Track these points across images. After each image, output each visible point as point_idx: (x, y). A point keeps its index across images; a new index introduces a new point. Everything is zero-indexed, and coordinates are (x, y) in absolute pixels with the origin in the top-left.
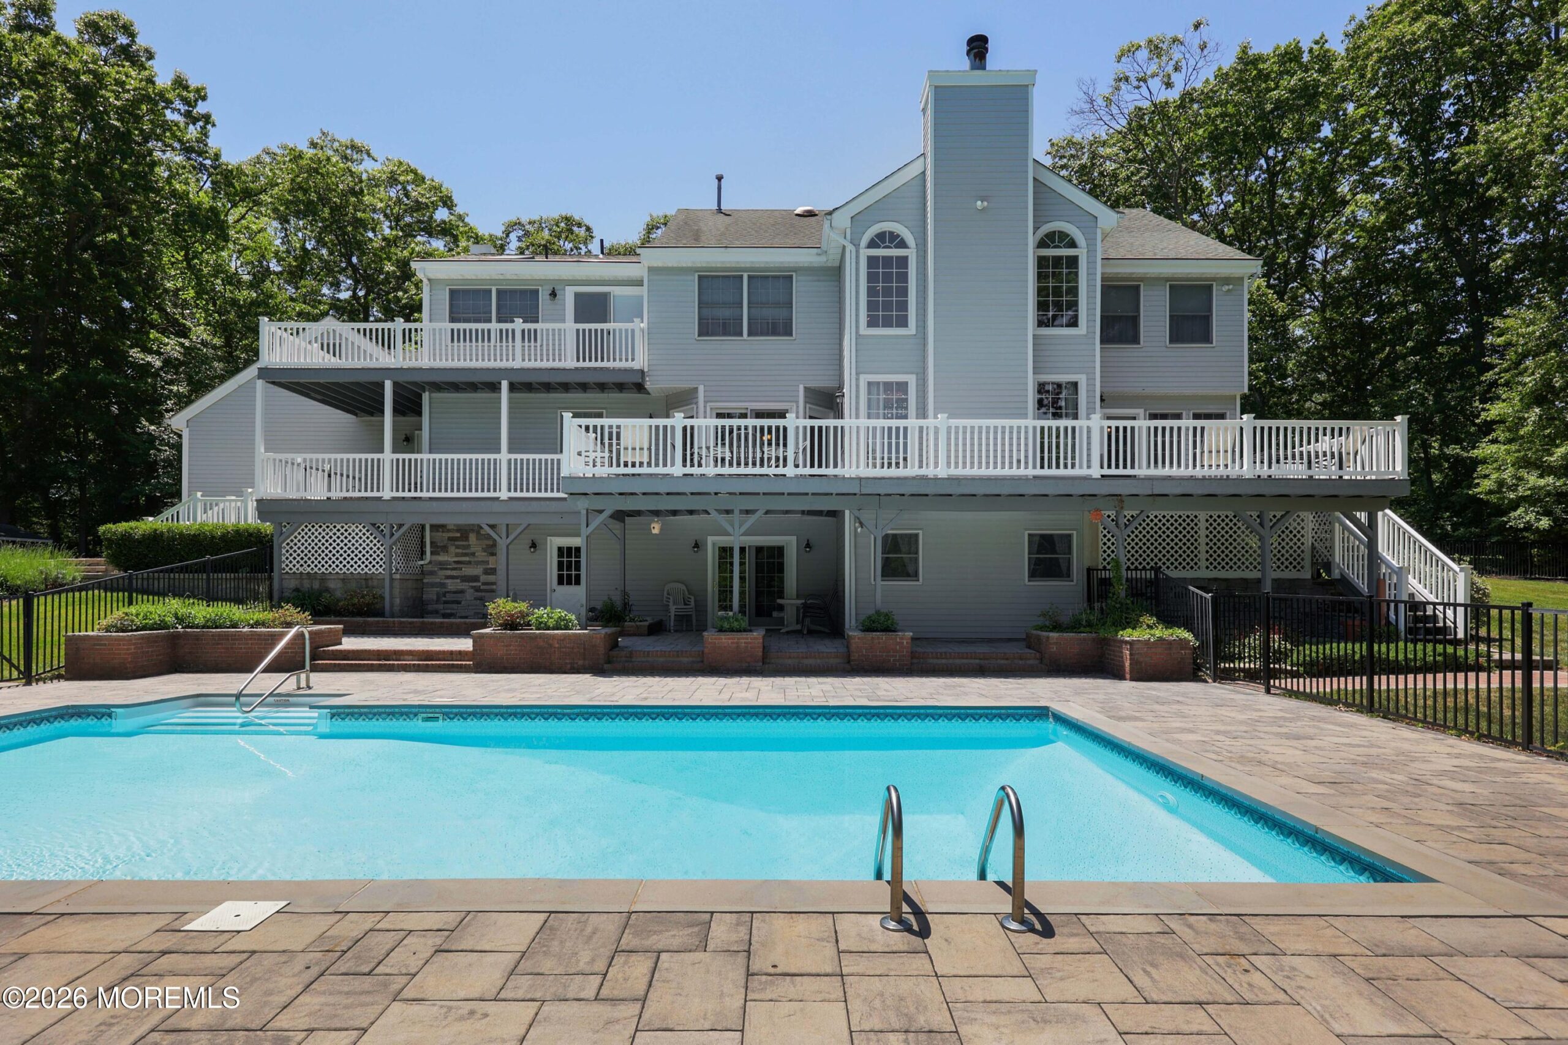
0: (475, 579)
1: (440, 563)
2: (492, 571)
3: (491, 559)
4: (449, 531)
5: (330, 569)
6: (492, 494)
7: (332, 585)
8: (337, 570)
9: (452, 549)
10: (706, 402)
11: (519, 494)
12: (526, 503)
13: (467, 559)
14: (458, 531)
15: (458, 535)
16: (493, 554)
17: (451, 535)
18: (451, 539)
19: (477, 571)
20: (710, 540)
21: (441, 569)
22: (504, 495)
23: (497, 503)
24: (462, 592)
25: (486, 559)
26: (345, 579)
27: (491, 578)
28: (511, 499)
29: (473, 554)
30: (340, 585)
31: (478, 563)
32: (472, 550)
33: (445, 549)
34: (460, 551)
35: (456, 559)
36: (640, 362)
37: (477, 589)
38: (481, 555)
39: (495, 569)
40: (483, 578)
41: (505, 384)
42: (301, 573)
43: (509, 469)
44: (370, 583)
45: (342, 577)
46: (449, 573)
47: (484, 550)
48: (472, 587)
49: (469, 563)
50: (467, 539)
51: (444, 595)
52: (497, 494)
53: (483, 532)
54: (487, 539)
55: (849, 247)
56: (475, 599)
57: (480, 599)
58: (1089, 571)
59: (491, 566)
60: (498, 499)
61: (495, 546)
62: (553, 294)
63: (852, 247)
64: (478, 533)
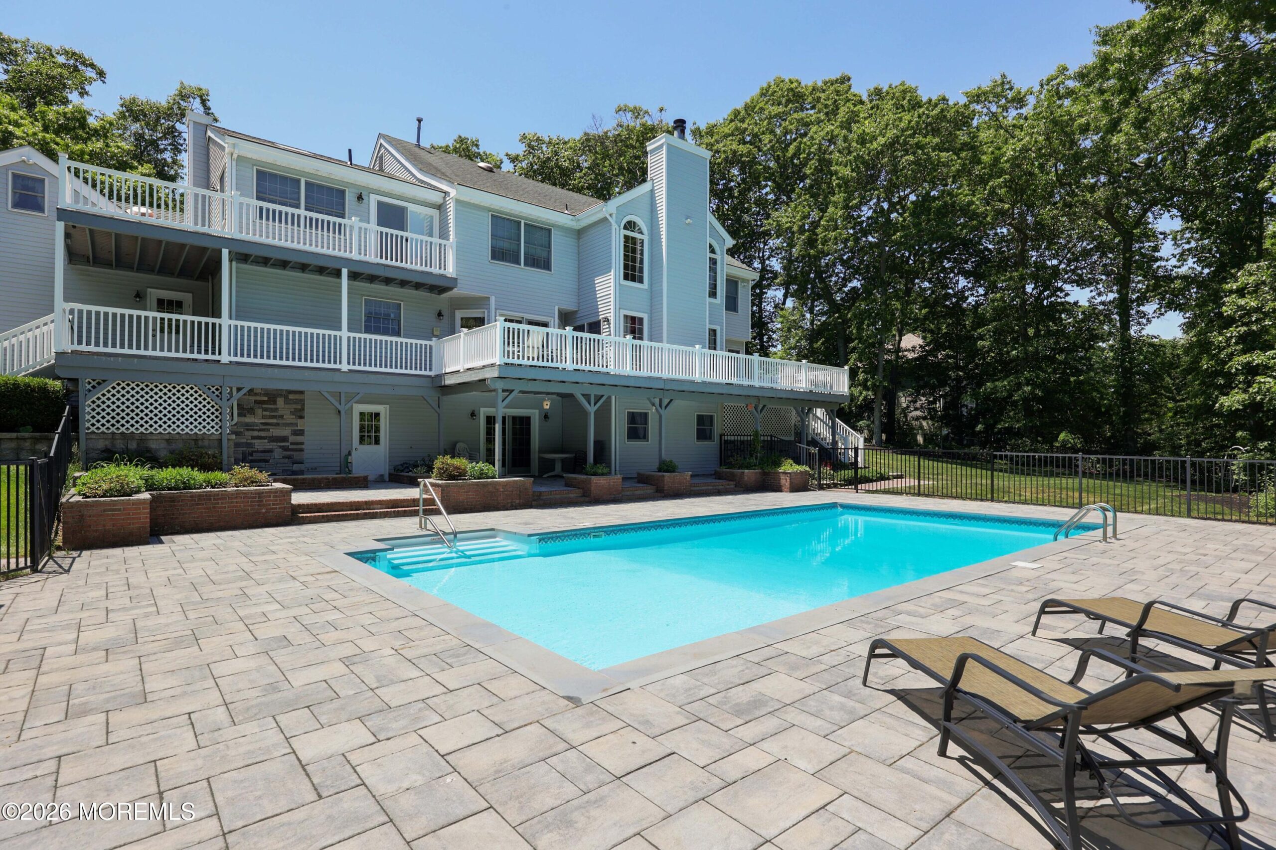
0: (284, 439)
1: (247, 424)
2: (301, 433)
3: (299, 421)
4: (256, 394)
5: (151, 430)
6: (332, 366)
7: (153, 445)
8: (160, 430)
9: (259, 412)
10: (496, 309)
11: (357, 368)
12: (365, 375)
13: (274, 421)
14: (265, 395)
15: (266, 399)
16: (302, 417)
17: (258, 398)
18: (256, 402)
19: (286, 432)
20: (482, 410)
21: (248, 430)
22: (345, 367)
23: (337, 374)
24: (270, 451)
25: (294, 421)
26: (170, 440)
27: (299, 439)
28: (351, 371)
29: (282, 417)
30: (163, 445)
31: (286, 425)
32: (280, 413)
33: (251, 411)
34: (267, 413)
35: (263, 421)
36: (451, 270)
37: (285, 449)
38: (289, 418)
39: (303, 430)
40: (292, 439)
41: (345, 272)
42: (113, 433)
43: (349, 345)
44: (200, 443)
45: (167, 437)
46: (255, 433)
47: (292, 413)
48: (280, 447)
49: (277, 424)
50: (275, 402)
51: (251, 454)
52: (337, 366)
53: (291, 397)
54: (295, 403)
55: (614, 226)
56: (283, 457)
57: (289, 457)
58: (721, 436)
59: (299, 428)
60: (339, 370)
61: (304, 409)
62: (360, 198)
63: (616, 226)
64: (286, 397)
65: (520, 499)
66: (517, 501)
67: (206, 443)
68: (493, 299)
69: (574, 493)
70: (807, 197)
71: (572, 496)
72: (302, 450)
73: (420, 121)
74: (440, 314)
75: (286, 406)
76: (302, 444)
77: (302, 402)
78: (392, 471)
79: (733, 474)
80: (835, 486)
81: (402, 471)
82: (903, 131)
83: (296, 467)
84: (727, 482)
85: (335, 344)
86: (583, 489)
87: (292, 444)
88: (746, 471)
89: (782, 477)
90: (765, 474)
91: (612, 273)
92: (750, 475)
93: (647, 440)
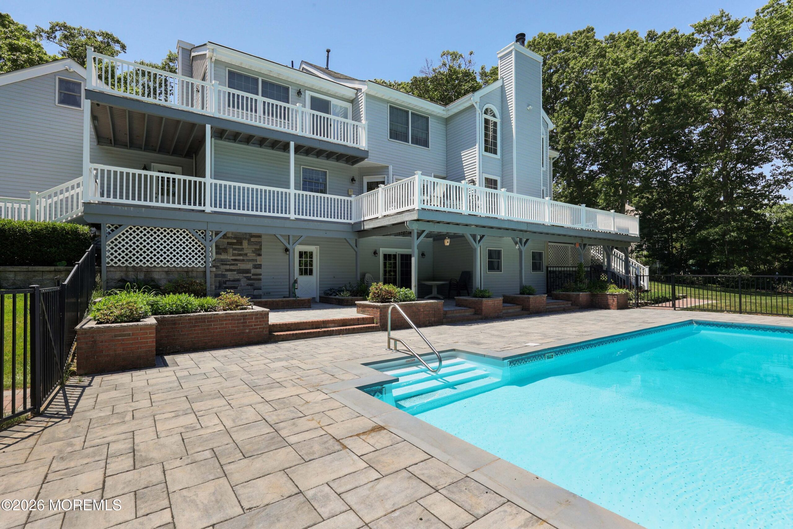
0: (248, 271)
1: (222, 260)
2: (259, 266)
3: (258, 258)
4: (228, 238)
5: (155, 264)
6: (284, 215)
7: (156, 276)
8: (161, 264)
9: (230, 251)
10: (393, 175)
11: (300, 217)
12: (306, 223)
13: (241, 258)
14: (235, 238)
15: (235, 241)
16: (260, 255)
17: (230, 241)
18: (228, 243)
19: (249, 266)
20: (381, 249)
21: (223, 264)
22: (292, 216)
23: (288, 221)
24: (238, 280)
25: (255, 258)
26: (168, 272)
27: (258, 271)
28: (296, 219)
29: (246, 255)
30: (163, 276)
31: (249, 261)
32: (245, 252)
33: (225, 250)
34: (236, 252)
35: (234, 258)
36: (363, 144)
37: (249, 279)
38: (251, 256)
39: (261, 265)
40: (253, 271)
41: (292, 144)
42: (127, 267)
43: (295, 199)
44: (190, 273)
45: (166, 269)
46: (228, 267)
47: (253, 252)
48: (245, 277)
49: (243, 260)
50: (241, 244)
51: (225, 283)
52: (287, 216)
53: (252, 240)
54: (255, 244)
55: (478, 111)
56: (247, 285)
57: (251, 285)
58: (547, 267)
59: (258, 263)
60: (288, 218)
61: (261, 249)
62: (299, 93)
63: (480, 112)
64: (249, 240)
65: (435, 317)
66: (433, 319)
67: (195, 274)
68: (391, 168)
69: (468, 312)
70: (567, 108)
71: (467, 314)
72: (260, 280)
73: (328, 51)
74: (353, 180)
75: (249, 247)
76: (260, 275)
77: (260, 243)
78: (323, 295)
79: (568, 296)
80: (646, 304)
81: (331, 295)
82: (651, 52)
83: (256, 292)
84: (565, 302)
85: (286, 198)
86: (474, 308)
87: (253, 275)
88: (581, 293)
89: (610, 298)
90: (593, 295)
91: (477, 146)
92: (583, 296)
93: (501, 271)
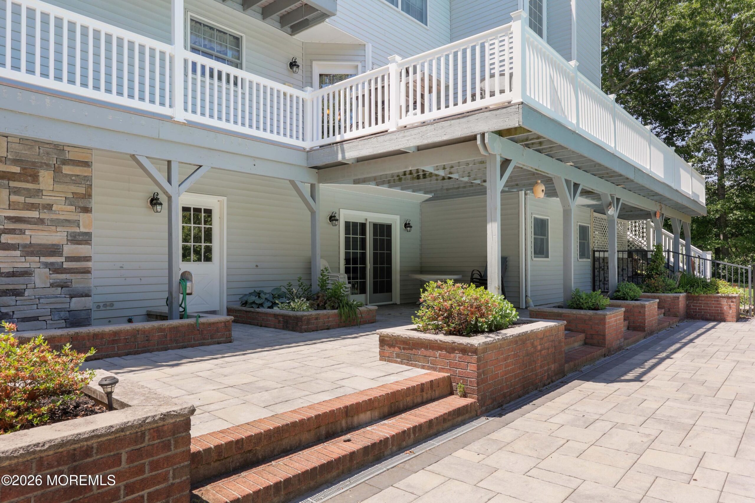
0: (53, 250)
2: (85, 239)
3: (83, 217)
6: (156, 108)
9: (4, 195)
11: (198, 119)
12: (212, 134)
13: (34, 215)
14: (17, 159)
15: (16, 170)
16: (87, 210)
19: (57, 236)
20: (341, 213)
22: (179, 115)
23: (167, 124)
24: (26, 273)
25: (73, 217)
27: (82, 250)
28: (190, 124)
29: (49, 207)
31: (57, 223)
32: (45, 200)
34: (20, 199)
35: (12, 214)
37: (57, 269)
38: (64, 210)
39: (89, 234)
40: (69, 250)
47: (69, 201)
48: (47, 265)
49: (40, 222)
50: (34, 178)
52: (165, 111)
53: (67, 170)
54: (75, 183)
56: (52, 285)
57: (63, 285)
58: (593, 252)
59: (82, 230)
60: (169, 119)
61: (90, 196)
64: (57, 171)
68: (369, 49)
72: (87, 271)
74: (293, 65)
75: (58, 187)
76: (87, 259)
77: (88, 181)
78: (238, 306)
81: (261, 305)
83: (76, 303)
85: (162, 67)
87: (69, 259)
90: (689, 298)
93: (547, 257)
